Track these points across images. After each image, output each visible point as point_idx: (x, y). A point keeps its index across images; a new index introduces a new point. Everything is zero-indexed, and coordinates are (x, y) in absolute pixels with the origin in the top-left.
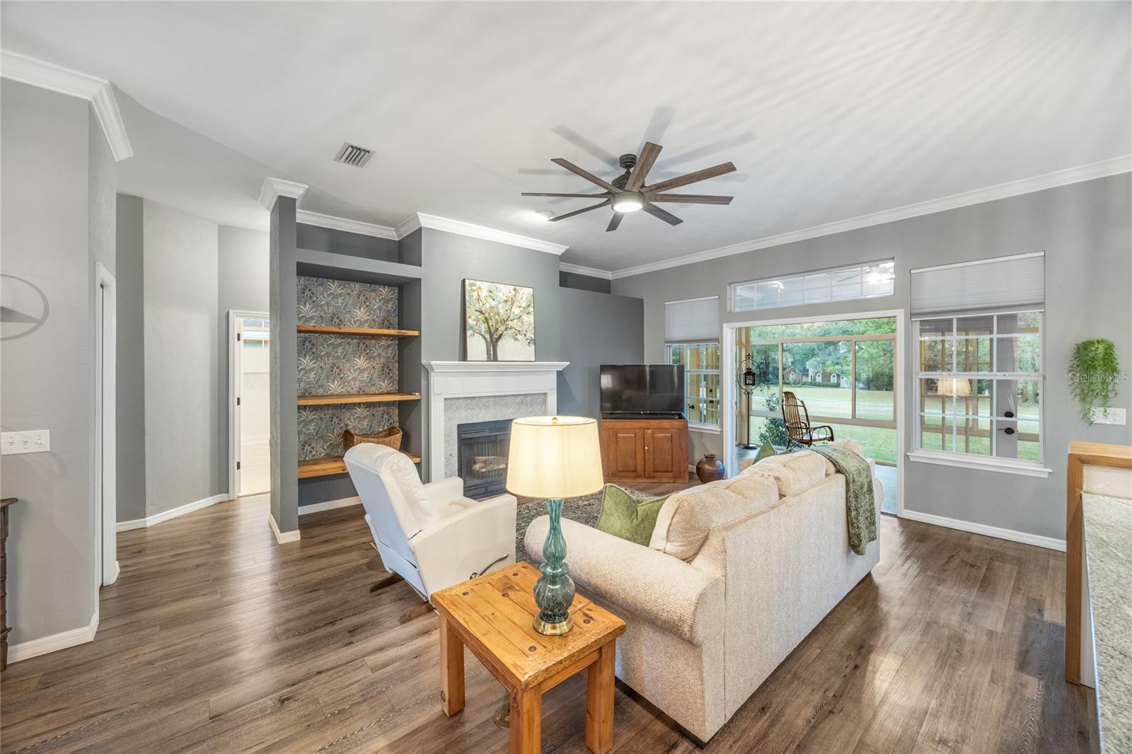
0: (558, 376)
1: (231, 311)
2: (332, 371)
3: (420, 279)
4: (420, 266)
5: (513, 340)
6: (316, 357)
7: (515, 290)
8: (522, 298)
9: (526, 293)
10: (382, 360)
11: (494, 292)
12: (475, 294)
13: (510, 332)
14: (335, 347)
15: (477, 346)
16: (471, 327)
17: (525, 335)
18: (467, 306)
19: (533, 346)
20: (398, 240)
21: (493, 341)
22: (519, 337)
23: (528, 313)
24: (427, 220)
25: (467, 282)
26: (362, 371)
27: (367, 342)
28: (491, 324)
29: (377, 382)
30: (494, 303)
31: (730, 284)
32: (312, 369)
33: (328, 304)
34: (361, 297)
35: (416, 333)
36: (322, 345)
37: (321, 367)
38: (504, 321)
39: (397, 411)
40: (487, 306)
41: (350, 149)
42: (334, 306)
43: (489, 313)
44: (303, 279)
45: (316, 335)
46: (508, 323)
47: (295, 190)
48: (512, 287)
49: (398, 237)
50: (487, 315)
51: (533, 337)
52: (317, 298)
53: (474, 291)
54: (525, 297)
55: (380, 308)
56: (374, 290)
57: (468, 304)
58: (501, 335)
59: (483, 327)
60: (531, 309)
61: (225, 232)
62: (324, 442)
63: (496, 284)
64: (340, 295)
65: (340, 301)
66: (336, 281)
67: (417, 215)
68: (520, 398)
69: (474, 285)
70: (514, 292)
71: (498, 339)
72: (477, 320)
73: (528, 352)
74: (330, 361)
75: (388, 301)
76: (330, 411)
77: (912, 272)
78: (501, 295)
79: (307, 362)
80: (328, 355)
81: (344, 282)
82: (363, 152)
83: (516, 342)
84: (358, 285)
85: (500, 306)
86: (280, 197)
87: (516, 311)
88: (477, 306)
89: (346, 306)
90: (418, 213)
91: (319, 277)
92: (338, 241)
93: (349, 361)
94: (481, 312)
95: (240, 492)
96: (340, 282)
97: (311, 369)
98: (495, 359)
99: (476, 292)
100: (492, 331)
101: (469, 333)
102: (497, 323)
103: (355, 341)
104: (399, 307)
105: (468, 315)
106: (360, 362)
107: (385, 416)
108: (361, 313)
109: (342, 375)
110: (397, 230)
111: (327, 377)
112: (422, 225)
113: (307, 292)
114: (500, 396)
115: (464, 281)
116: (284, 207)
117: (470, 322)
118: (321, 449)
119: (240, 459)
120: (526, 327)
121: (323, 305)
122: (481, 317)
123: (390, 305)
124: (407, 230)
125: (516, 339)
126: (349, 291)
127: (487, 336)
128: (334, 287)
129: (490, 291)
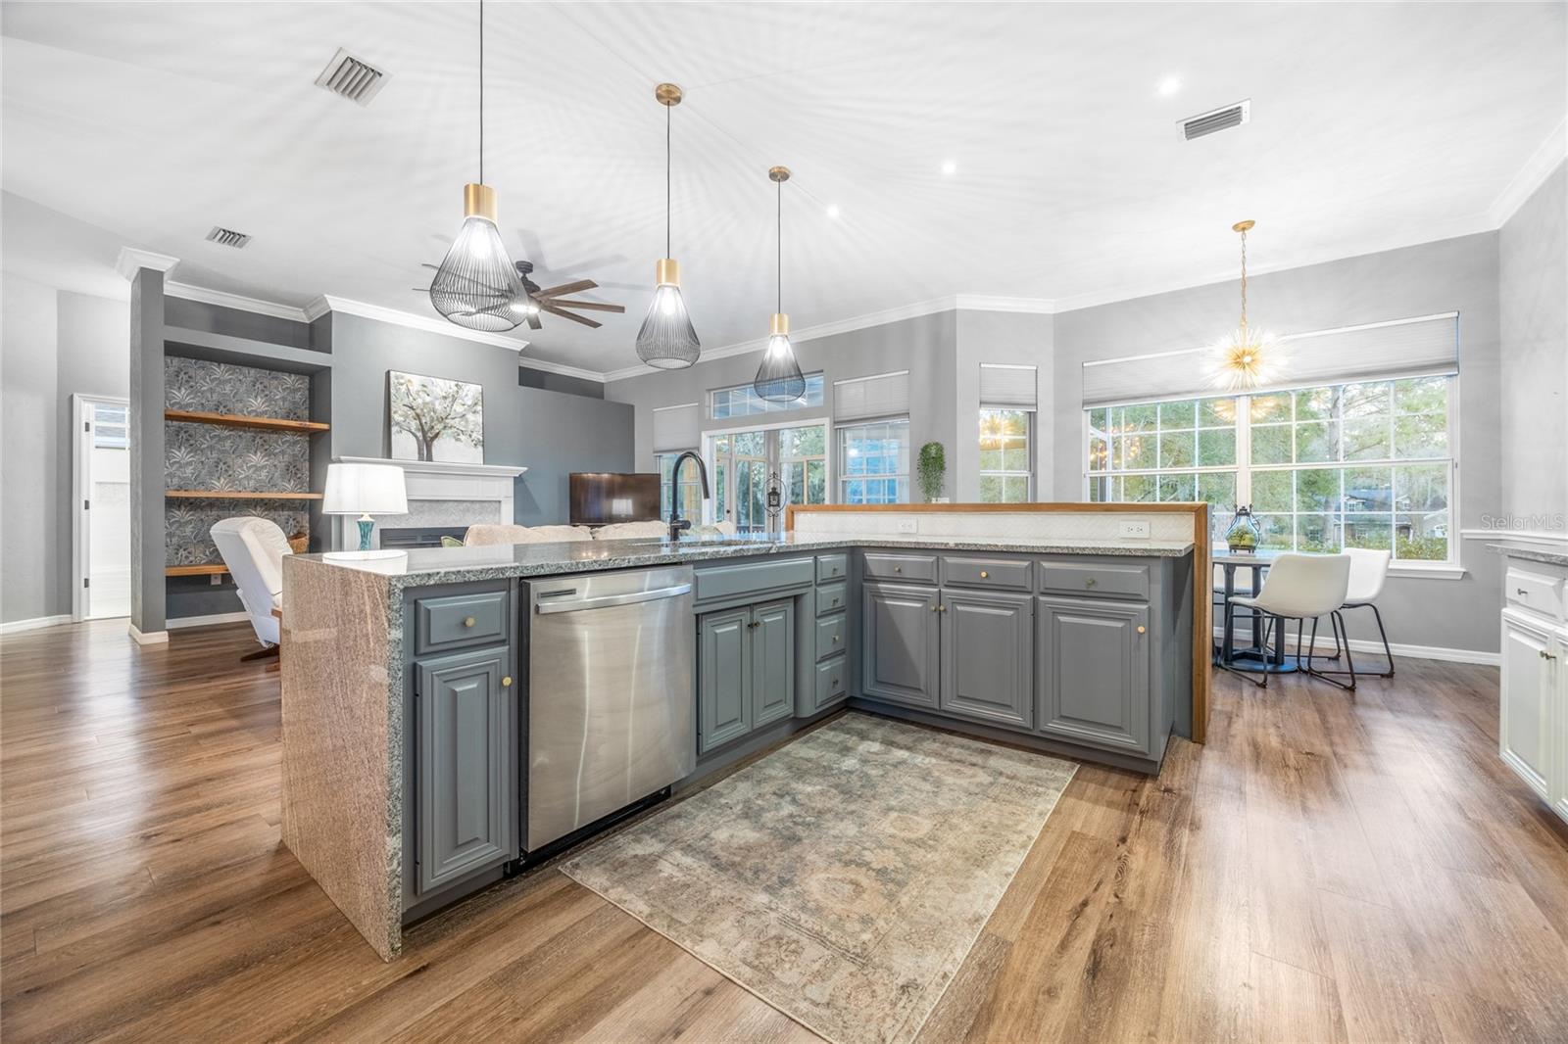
0: (515, 484)
1: (76, 396)
2: (217, 467)
3: (330, 368)
4: (330, 353)
5: (454, 440)
6: (194, 449)
7: (457, 385)
8: (466, 395)
9: (472, 391)
10: (287, 458)
11: (429, 387)
12: (403, 388)
13: (450, 431)
14: (221, 439)
15: (405, 443)
16: (397, 424)
17: (470, 436)
18: (392, 400)
19: (480, 449)
20: (308, 322)
21: (427, 441)
22: (462, 437)
23: (475, 412)
24: (337, 304)
25: (392, 374)
26: (258, 469)
27: (266, 436)
28: (424, 421)
29: (279, 481)
30: (428, 399)
31: (709, 390)
32: (190, 463)
33: (212, 391)
34: (258, 385)
35: (325, 426)
36: (204, 437)
37: (202, 462)
38: (442, 420)
39: (308, 516)
40: (420, 401)
41: (222, 233)
42: (219, 393)
43: (422, 410)
44: (176, 361)
45: (195, 425)
46: (447, 421)
47: (163, 263)
48: (453, 383)
49: (309, 319)
50: (418, 411)
51: (481, 438)
52: (196, 383)
53: (402, 384)
54: (470, 394)
55: (284, 399)
56: (276, 378)
57: (393, 398)
58: (438, 433)
59: (414, 424)
60: (479, 408)
61: (67, 300)
62: (206, 547)
63: (433, 379)
64: (229, 381)
65: (228, 388)
66: (222, 365)
67: (325, 298)
68: (465, 504)
69: (402, 378)
70: (456, 389)
71: (433, 439)
72: (406, 416)
73: (474, 456)
74: (214, 456)
75: (295, 391)
76: (213, 513)
77: (835, 384)
78: (438, 390)
79: (181, 455)
80: (211, 448)
81: (232, 366)
82: (238, 237)
83: (458, 443)
84: (253, 371)
85: (437, 403)
86: (142, 269)
87: (458, 408)
88: (406, 401)
89: (236, 393)
90: (326, 296)
91: (199, 359)
92: (225, 320)
93: (240, 456)
94: (412, 408)
95: (88, 615)
96: (228, 366)
97: (187, 463)
98: (431, 460)
99: (405, 386)
100: (426, 429)
101: (394, 429)
102: (432, 421)
103: (249, 434)
104: (310, 398)
105: (393, 409)
106: (257, 459)
107: (291, 521)
108: (257, 403)
109: (230, 472)
110: (306, 311)
111: (211, 474)
112: (333, 309)
113: (182, 375)
114: (438, 501)
115: (389, 372)
116: (148, 280)
117: (396, 417)
118: (201, 555)
119: (89, 574)
120: (471, 427)
121: (204, 391)
122: (411, 413)
123: (298, 395)
124: (316, 313)
125: (457, 440)
126: (241, 378)
127: (419, 434)
128: (220, 371)
129: (424, 386)
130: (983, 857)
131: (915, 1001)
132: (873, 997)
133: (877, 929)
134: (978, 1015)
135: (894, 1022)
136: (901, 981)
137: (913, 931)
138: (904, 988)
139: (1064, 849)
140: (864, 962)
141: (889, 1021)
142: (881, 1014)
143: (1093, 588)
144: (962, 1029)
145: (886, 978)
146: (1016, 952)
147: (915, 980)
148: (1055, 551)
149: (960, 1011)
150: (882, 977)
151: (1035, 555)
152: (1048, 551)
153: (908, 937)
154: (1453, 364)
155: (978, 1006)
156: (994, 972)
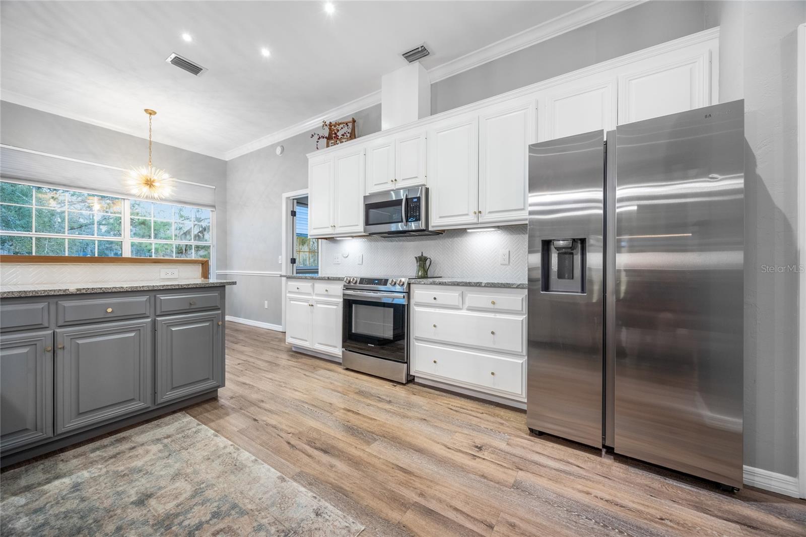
130: (235, 465)
131: (327, 511)
132: (319, 529)
133: (269, 524)
134: (338, 491)
135: (337, 521)
136: (313, 516)
137: (279, 506)
138: (317, 515)
139: (248, 437)
140: (293, 532)
141: (336, 523)
142: (332, 527)
143: (192, 307)
144: (343, 498)
145: (308, 522)
146: (308, 471)
147: (314, 509)
148: (169, 287)
149: (334, 497)
150: (307, 525)
151: (153, 292)
152: (165, 288)
153: (283, 509)
154: (214, 206)
155: (333, 490)
156: (315, 481)
